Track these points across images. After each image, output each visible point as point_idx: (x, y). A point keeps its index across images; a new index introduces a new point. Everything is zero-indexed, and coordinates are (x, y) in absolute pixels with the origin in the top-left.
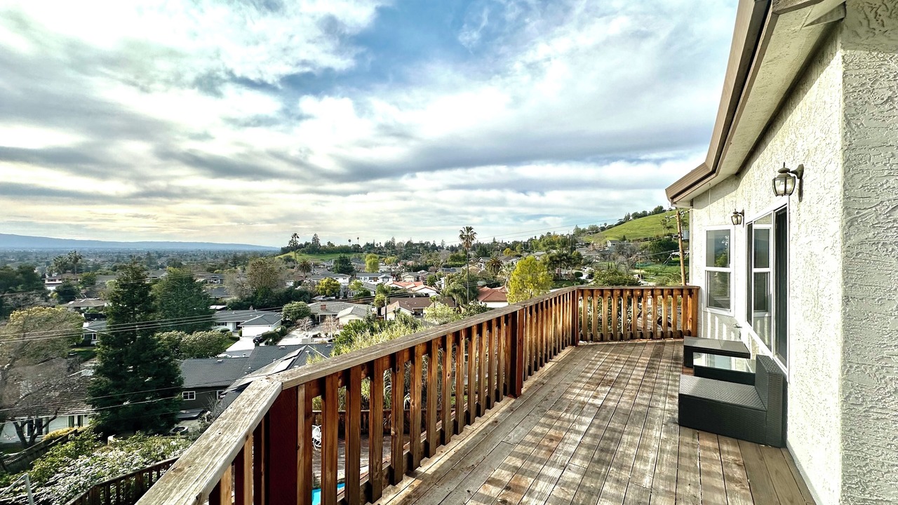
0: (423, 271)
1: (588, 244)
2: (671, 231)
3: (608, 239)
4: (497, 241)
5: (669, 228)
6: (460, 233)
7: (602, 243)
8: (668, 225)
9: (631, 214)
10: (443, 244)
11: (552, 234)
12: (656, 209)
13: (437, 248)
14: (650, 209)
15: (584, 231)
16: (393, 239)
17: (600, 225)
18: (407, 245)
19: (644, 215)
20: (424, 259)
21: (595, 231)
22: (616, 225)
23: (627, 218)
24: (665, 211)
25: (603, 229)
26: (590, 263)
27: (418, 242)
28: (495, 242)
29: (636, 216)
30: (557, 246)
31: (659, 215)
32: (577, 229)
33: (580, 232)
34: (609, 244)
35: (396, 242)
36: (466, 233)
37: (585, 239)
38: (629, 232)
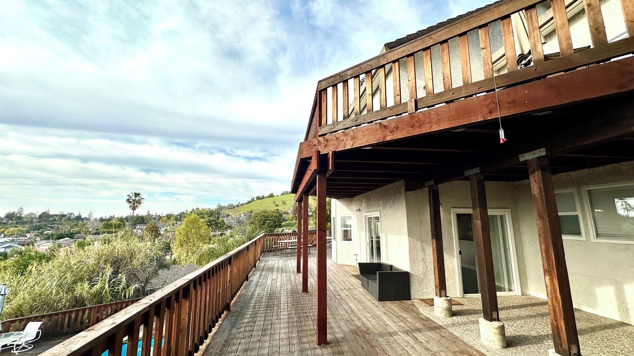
0: (67, 238)
1: (228, 215)
2: (278, 208)
3: (241, 212)
4: (151, 213)
5: (277, 206)
6: (128, 198)
7: (238, 214)
8: (276, 204)
9: (255, 197)
10: (90, 215)
11: (200, 209)
12: (270, 195)
13: (82, 220)
14: (266, 195)
15: (224, 207)
16: (21, 209)
17: (235, 204)
18: (41, 216)
19: (263, 198)
20: (65, 228)
21: (232, 207)
22: (246, 204)
23: (253, 200)
24: (274, 196)
25: (238, 206)
26: (230, 227)
27: (58, 213)
28: (149, 214)
29: (258, 198)
30: (206, 216)
31: (272, 198)
32: (219, 206)
33: (221, 208)
34: (242, 215)
35: (25, 213)
36: (133, 198)
37: (226, 212)
38: (254, 208)
